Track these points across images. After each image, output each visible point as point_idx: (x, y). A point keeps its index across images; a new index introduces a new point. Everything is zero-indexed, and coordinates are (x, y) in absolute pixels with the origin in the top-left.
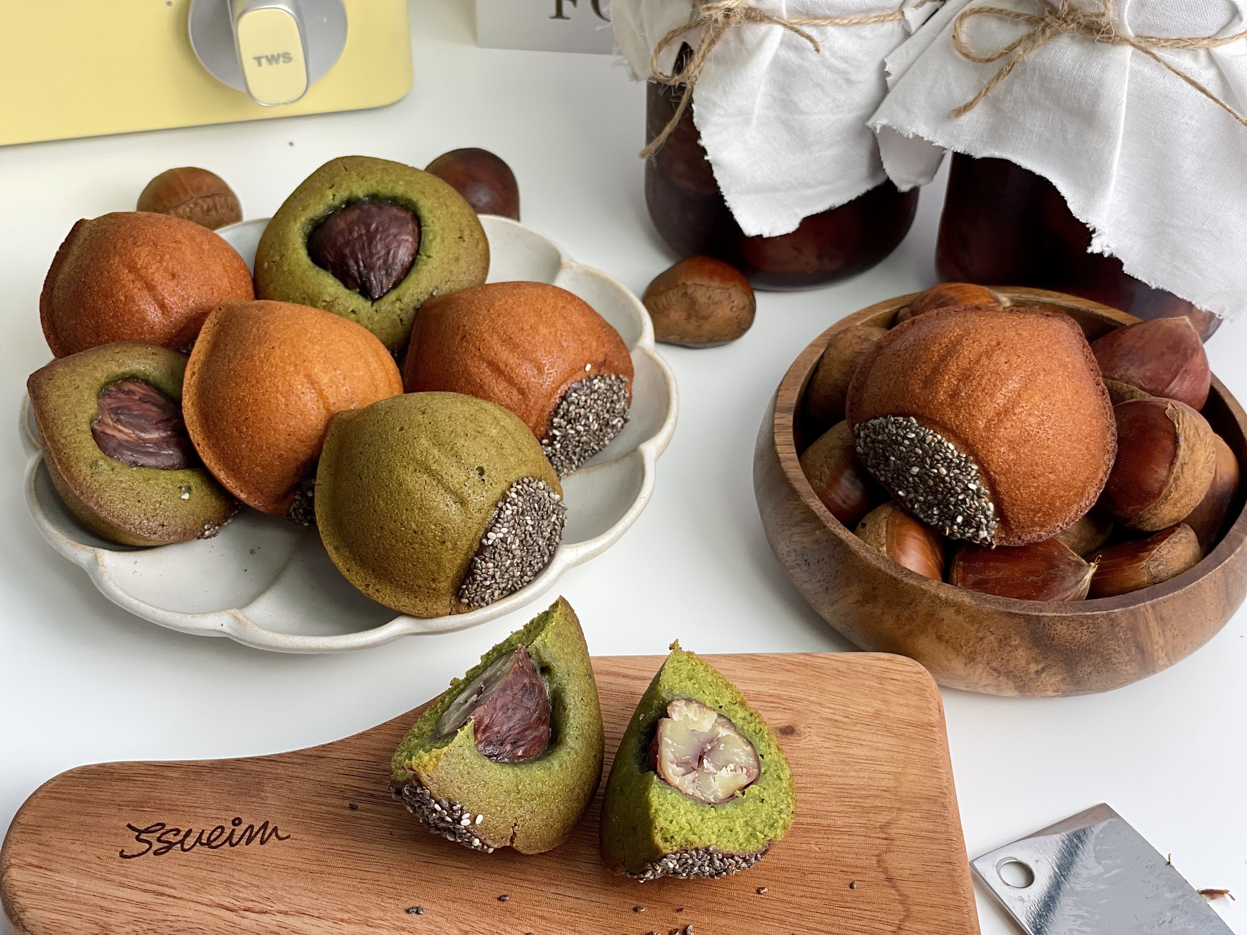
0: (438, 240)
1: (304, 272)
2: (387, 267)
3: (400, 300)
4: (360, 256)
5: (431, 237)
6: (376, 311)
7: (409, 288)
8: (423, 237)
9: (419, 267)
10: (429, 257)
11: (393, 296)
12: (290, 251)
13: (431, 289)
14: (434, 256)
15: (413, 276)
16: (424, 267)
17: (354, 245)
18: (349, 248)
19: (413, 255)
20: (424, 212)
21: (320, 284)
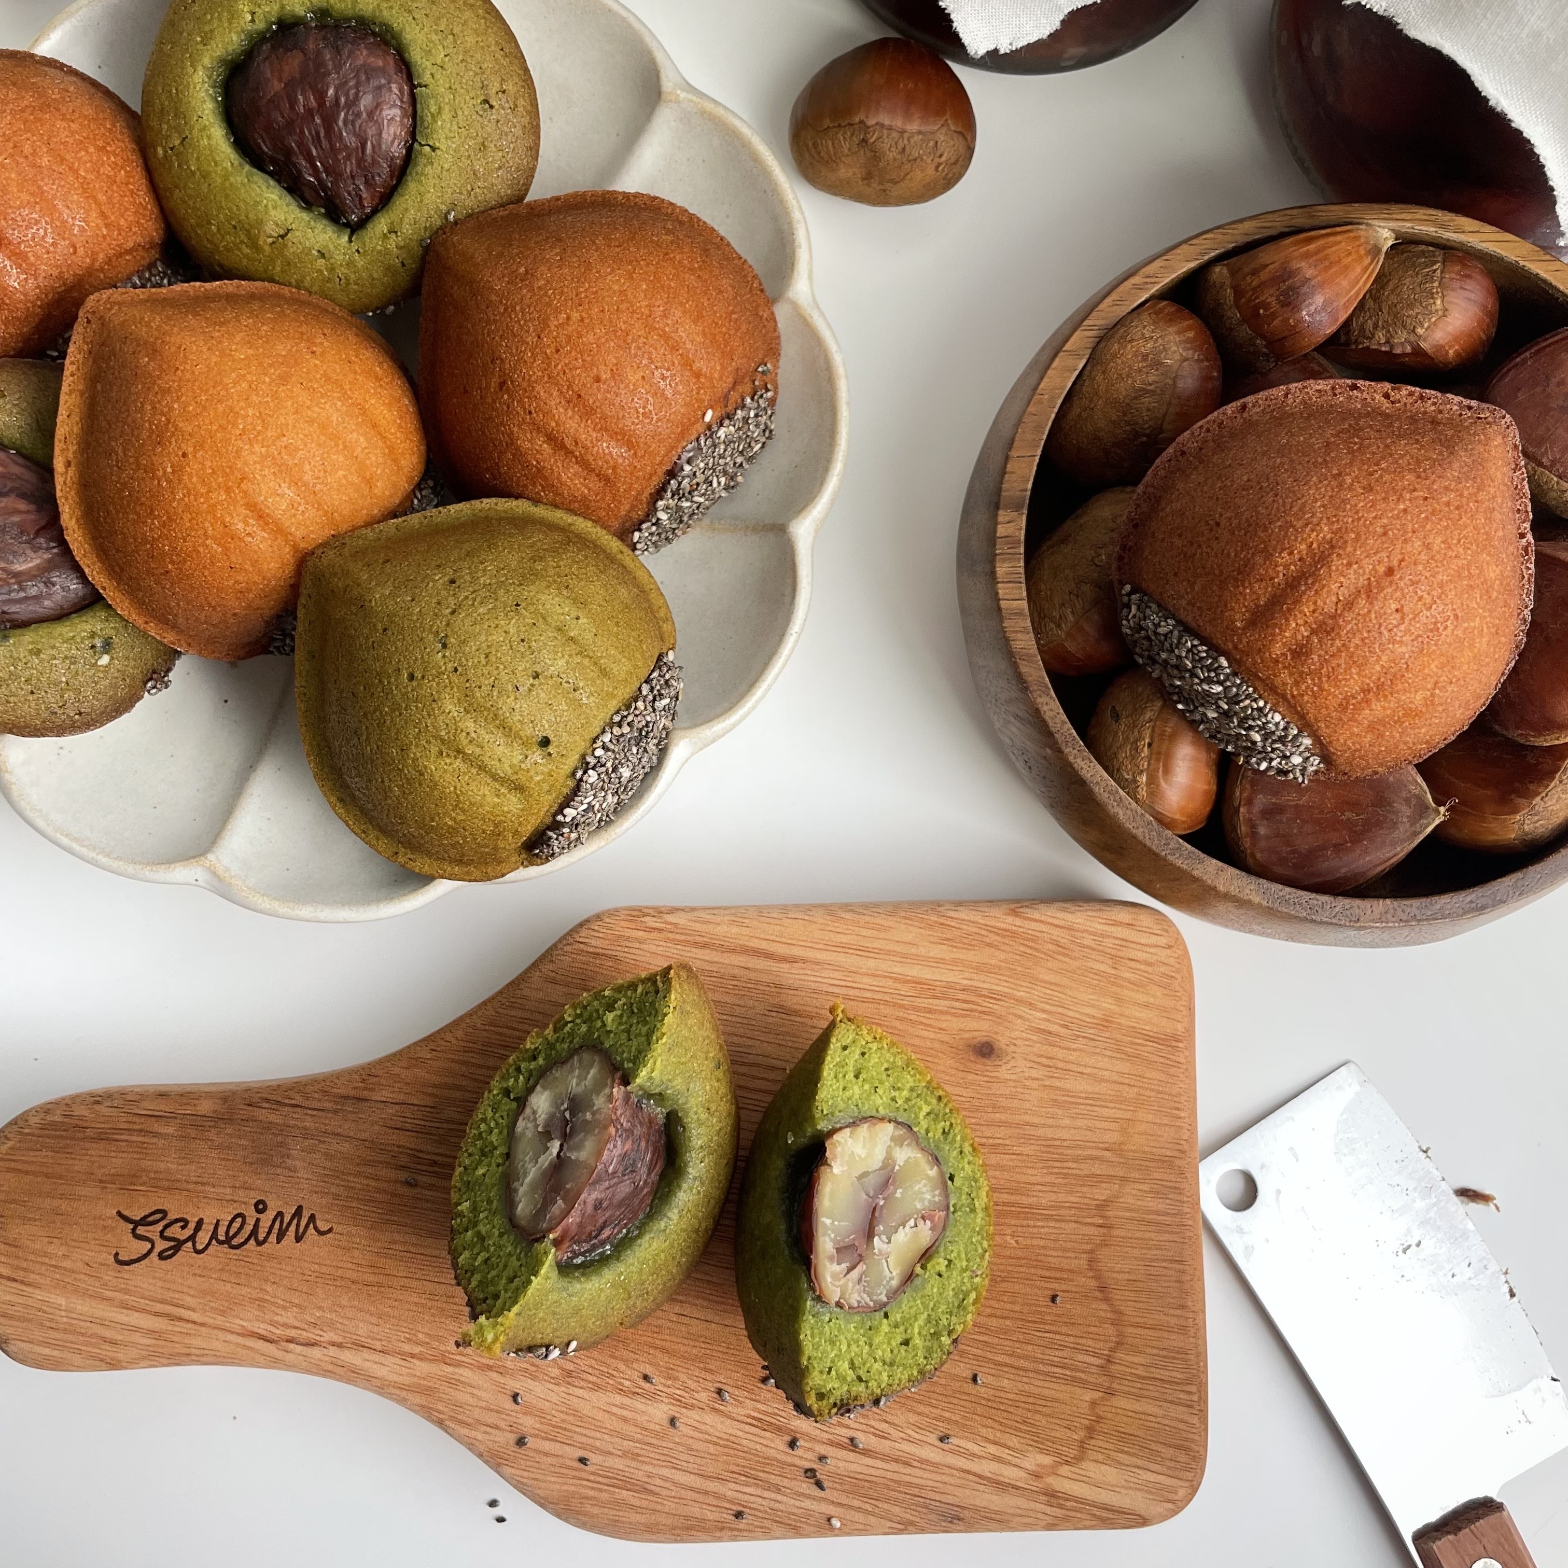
0: (446, 115)
1: (226, 178)
2: (365, 169)
3: (396, 232)
4: (314, 153)
5: (433, 109)
6: (358, 251)
7: (406, 210)
8: (418, 106)
9: (419, 169)
10: (433, 149)
11: (381, 224)
12: (195, 132)
13: (444, 208)
14: (443, 147)
15: (411, 187)
16: (428, 170)
17: (302, 132)
18: (295, 137)
19: (407, 142)
20: (416, 55)
21: (257, 203)
